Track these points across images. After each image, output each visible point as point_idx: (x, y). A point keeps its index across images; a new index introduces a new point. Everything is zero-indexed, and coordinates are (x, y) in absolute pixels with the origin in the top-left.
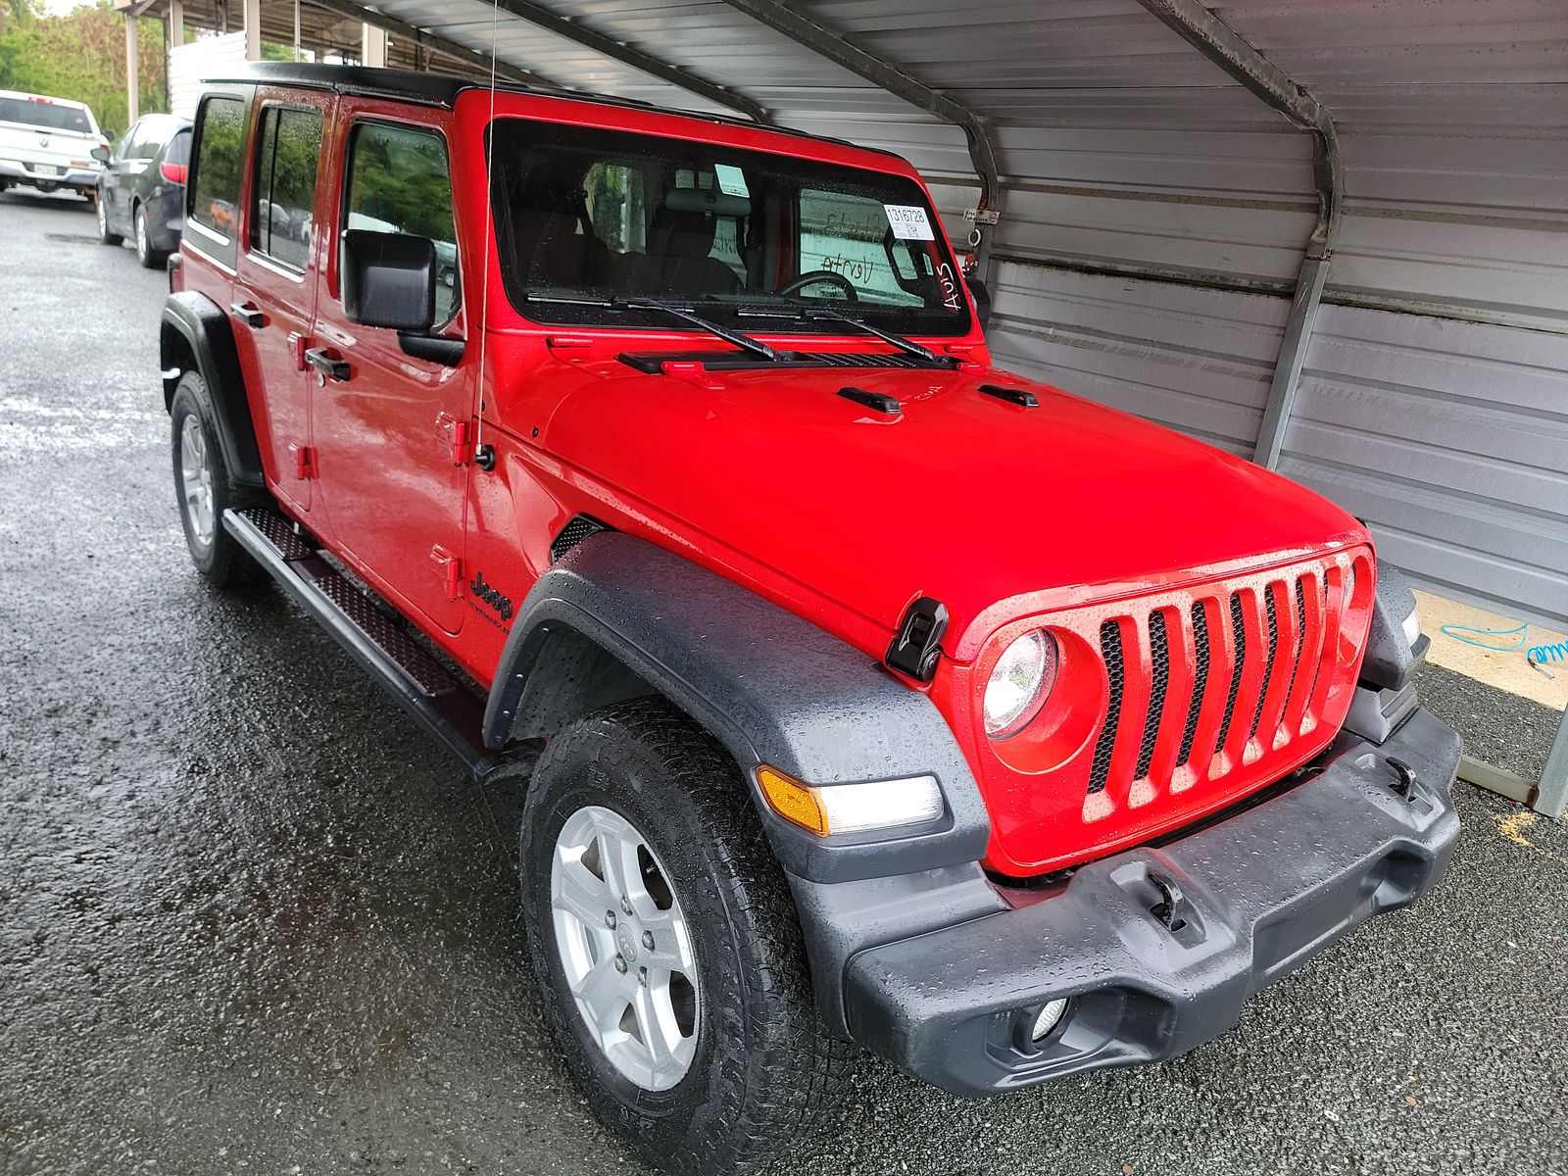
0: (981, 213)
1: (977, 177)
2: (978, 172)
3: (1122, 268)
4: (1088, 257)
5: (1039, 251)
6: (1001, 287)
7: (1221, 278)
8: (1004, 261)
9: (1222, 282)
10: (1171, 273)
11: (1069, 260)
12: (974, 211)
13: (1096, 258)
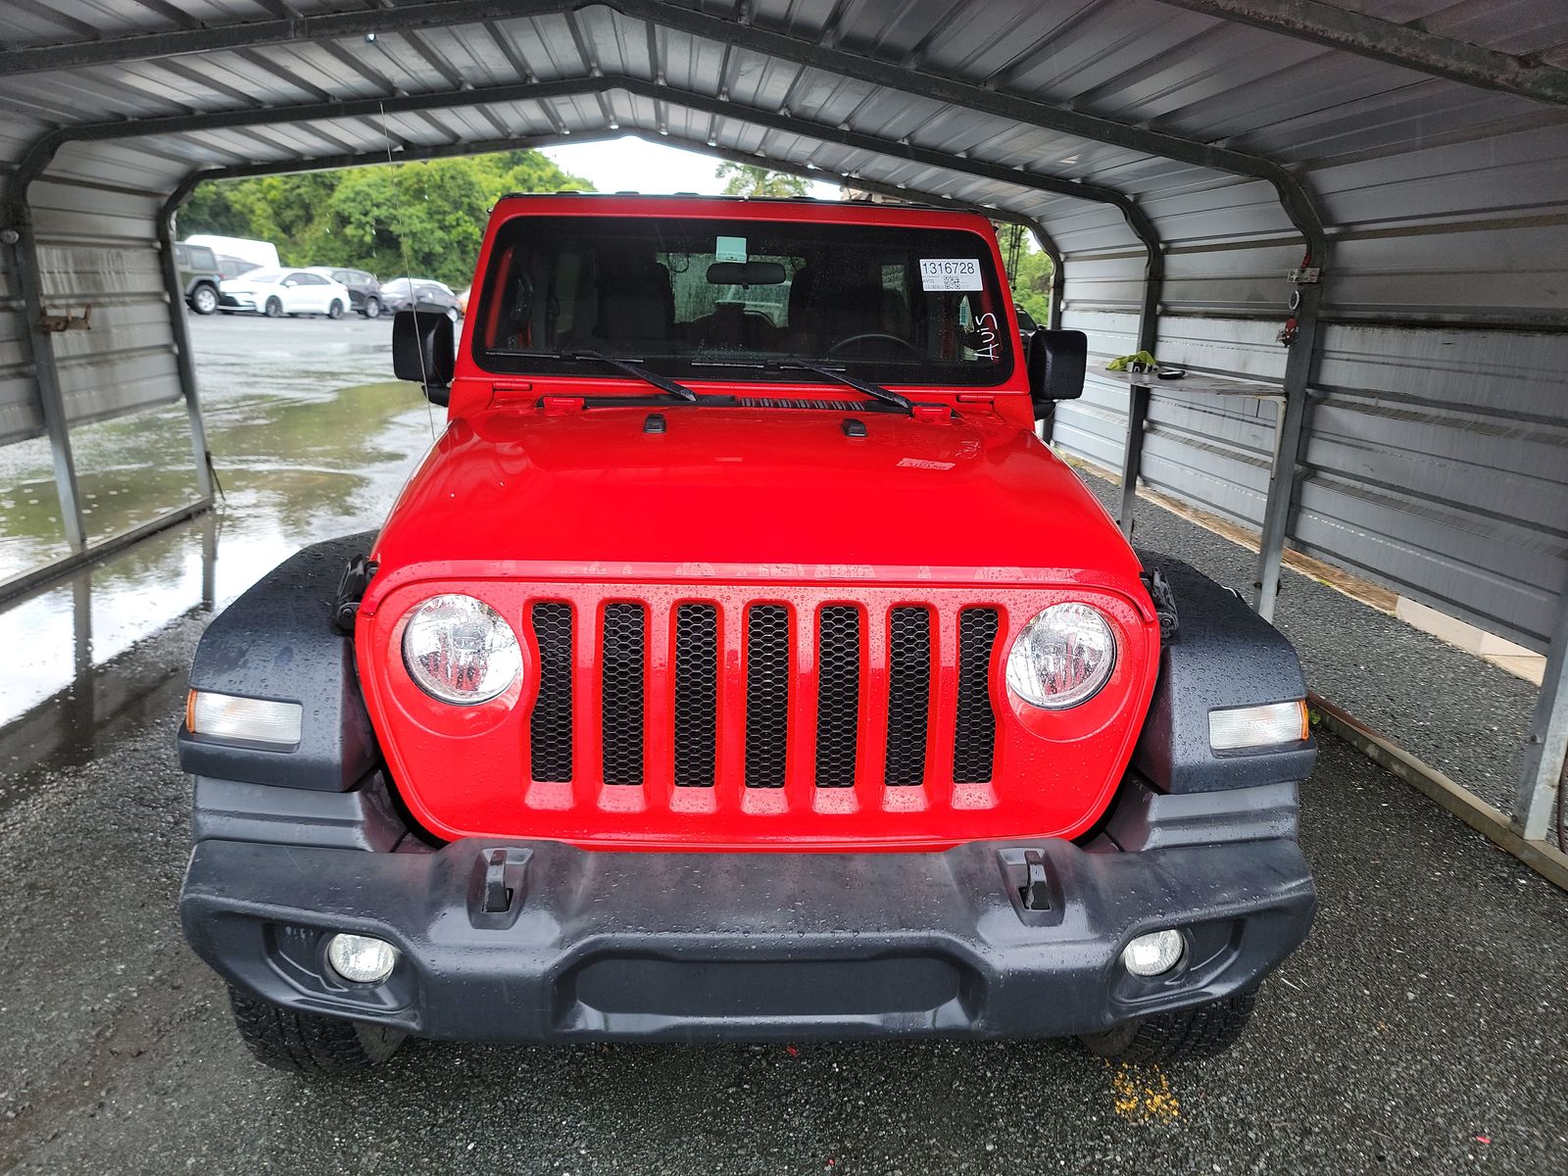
0: (1303, 272)
1: (1299, 234)
2: (1299, 227)
3: (1448, 317)
4: (1414, 309)
5: (1363, 308)
6: (1328, 354)
7: (1552, 317)
8: (1331, 324)
9: (1552, 323)
10: (1497, 317)
11: (1394, 315)
12: (1296, 271)
13: (1421, 309)
